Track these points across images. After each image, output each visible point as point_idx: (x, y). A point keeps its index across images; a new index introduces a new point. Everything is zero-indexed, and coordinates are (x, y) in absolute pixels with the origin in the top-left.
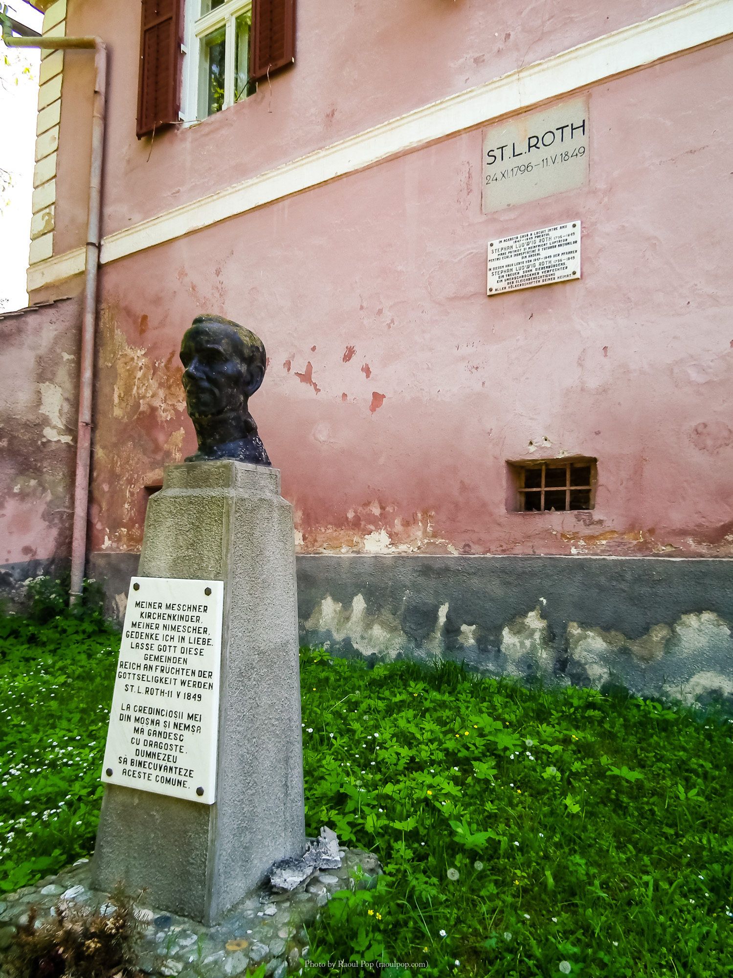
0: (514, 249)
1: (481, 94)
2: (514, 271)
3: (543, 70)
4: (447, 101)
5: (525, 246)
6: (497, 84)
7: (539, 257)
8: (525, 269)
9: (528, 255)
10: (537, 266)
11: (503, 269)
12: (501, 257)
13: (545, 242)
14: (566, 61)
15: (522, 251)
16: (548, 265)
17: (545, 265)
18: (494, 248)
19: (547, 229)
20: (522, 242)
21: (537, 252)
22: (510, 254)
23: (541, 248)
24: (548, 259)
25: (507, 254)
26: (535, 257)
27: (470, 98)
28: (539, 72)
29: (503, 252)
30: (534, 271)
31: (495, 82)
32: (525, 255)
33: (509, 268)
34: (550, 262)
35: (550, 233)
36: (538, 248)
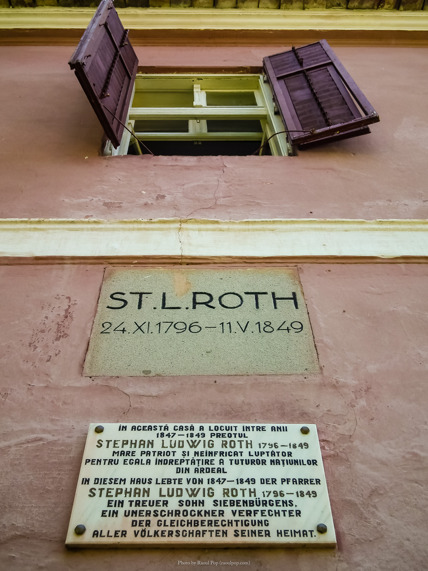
0: (157, 447)
1: (114, 230)
2: (154, 496)
3: (221, 230)
4: (50, 222)
5: (187, 448)
6: (142, 226)
7: (221, 476)
8: (185, 497)
9: (192, 468)
10: (219, 496)
11: (122, 486)
12: (121, 459)
13: (237, 449)
14: (257, 230)
15: (179, 456)
16: (247, 498)
17: (240, 497)
18: (103, 437)
19: (240, 426)
20: (177, 438)
21: (217, 465)
22: (145, 458)
23: (227, 459)
24: (245, 485)
25: (138, 456)
26: (211, 476)
27: (92, 229)
28: (214, 230)
29: (127, 448)
30: (209, 505)
31: (140, 222)
32: (184, 465)
33: (141, 486)
34: (252, 492)
35: (247, 433)
36: (217, 458)
